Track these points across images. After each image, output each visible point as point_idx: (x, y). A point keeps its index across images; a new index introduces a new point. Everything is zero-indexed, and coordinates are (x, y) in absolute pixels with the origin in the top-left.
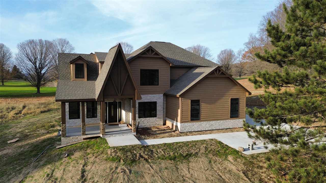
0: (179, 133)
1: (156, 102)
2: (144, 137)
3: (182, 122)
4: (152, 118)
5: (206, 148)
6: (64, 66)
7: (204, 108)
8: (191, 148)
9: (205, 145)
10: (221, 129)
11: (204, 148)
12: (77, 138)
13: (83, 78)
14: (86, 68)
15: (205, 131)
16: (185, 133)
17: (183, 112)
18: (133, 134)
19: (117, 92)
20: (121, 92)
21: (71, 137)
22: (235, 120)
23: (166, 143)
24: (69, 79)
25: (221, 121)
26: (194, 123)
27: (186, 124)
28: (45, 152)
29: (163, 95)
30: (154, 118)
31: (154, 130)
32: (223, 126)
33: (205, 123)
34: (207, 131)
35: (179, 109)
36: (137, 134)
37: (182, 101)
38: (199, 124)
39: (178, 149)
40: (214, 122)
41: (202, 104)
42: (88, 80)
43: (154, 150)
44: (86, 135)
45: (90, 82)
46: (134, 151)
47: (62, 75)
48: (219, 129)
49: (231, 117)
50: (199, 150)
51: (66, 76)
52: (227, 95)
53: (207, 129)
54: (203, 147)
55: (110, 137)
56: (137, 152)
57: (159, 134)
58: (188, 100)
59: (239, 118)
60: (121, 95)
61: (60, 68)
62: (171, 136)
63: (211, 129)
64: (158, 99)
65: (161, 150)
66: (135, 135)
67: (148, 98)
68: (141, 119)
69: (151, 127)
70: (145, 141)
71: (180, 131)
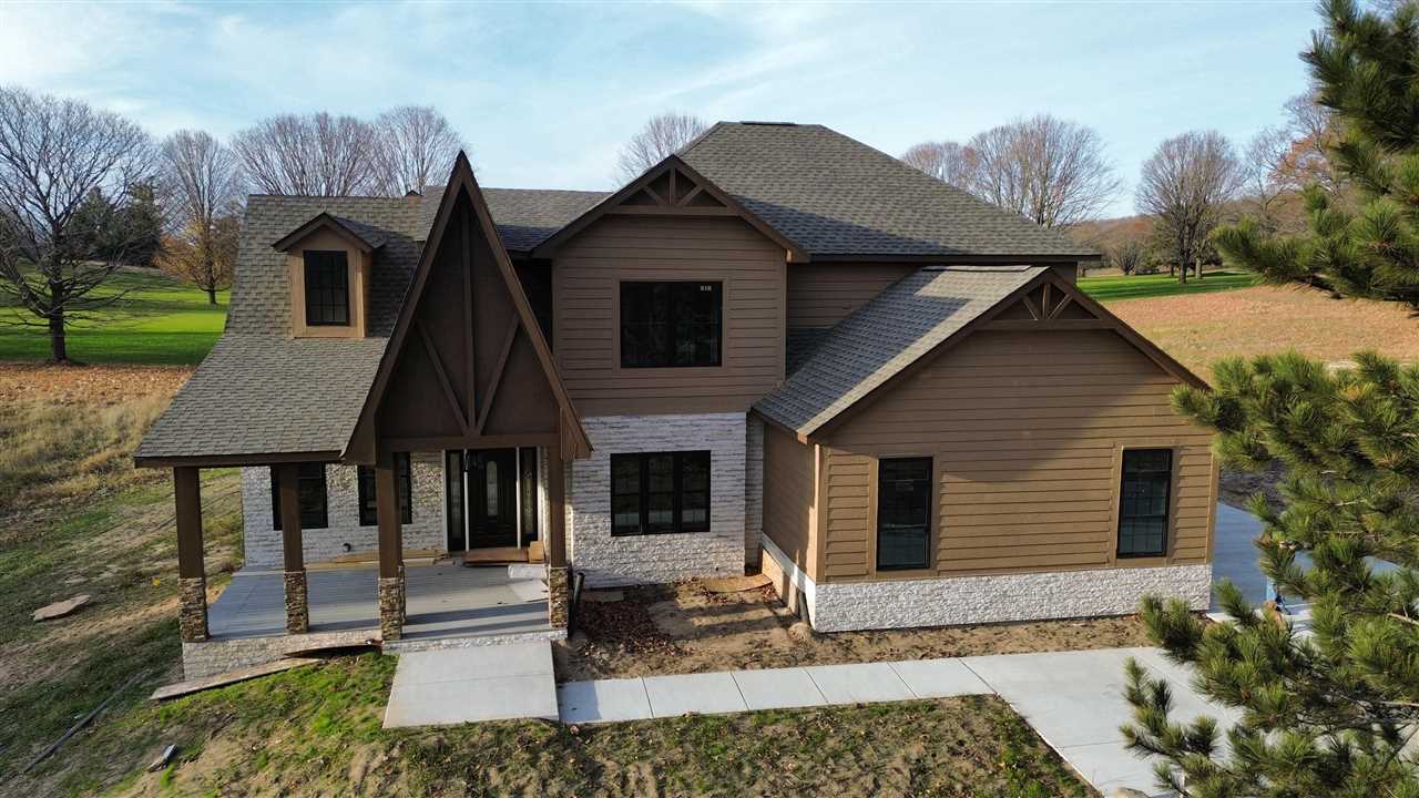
0: (806, 637)
1: (708, 453)
2: (605, 657)
3: (822, 579)
4: (687, 535)
5: (923, 771)
6: (267, 262)
7: (956, 502)
8: (831, 761)
9: (915, 750)
10: (1058, 620)
11: (906, 772)
12: (263, 647)
13: (347, 323)
14: (360, 274)
15: (964, 627)
16: (844, 637)
17: (830, 522)
18: (550, 634)
19: (459, 414)
20: (484, 413)
21: (231, 643)
22: (1148, 570)
23: (703, 712)
24: (281, 328)
25: (1061, 576)
26: (899, 585)
27: (850, 589)
28: (107, 710)
29: (744, 415)
30: (697, 539)
31: (687, 601)
32: (1070, 602)
33: (962, 583)
34: (974, 626)
35: (813, 506)
36: (568, 638)
37: (826, 468)
38: (927, 589)
39: (747, 770)
40: (1015, 579)
41: (945, 478)
42: (369, 332)
43: (609, 764)
44: (310, 629)
45: (379, 344)
46: (493, 772)
47: (249, 308)
48: (1046, 621)
49: (1120, 555)
50: (875, 781)
51: (270, 314)
52: (1099, 433)
53: (971, 619)
54: (906, 759)
55: (423, 649)
56: (506, 781)
57: (698, 639)
58: (864, 459)
59: (1173, 562)
60: (483, 433)
61: (248, 273)
62: (759, 658)
63: (996, 618)
64: (720, 437)
65: (647, 770)
66: (562, 643)
67: (665, 430)
68: (626, 539)
69: (678, 584)
70: (593, 691)
71: (813, 623)
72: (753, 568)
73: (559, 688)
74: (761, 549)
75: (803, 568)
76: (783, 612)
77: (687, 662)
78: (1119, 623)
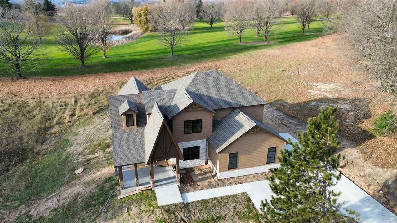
0: (217, 180)
1: (199, 146)
2: (186, 187)
3: (220, 171)
5: (235, 208)
6: (115, 112)
7: (241, 158)
8: (223, 208)
9: (234, 204)
10: (257, 174)
11: (233, 209)
12: (133, 189)
13: (134, 126)
14: (135, 117)
15: (242, 176)
16: (223, 180)
17: (221, 164)
18: (177, 184)
19: (163, 154)
20: (167, 154)
21: (128, 189)
22: (271, 165)
23: (204, 199)
24: (121, 127)
25: (258, 167)
26: (232, 171)
27: (224, 173)
28: (110, 200)
29: (205, 140)
30: (197, 160)
31: (197, 172)
32: (259, 171)
33: (242, 170)
34: (243, 176)
35: (218, 160)
36: (180, 184)
37: (220, 158)
38: (236, 171)
39: (211, 210)
40: (250, 168)
41: (239, 155)
42: (138, 126)
43: (192, 210)
44: (140, 185)
45: (140, 129)
46: (177, 213)
47: (115, 123)
48: (255, 174)
49: (267, 163)
50: (229, 211)
51: (119, 124)
52: (264, 146)
54: (233, 206)
55: (158, 188)
56: (179, 214)
57: (200, 181)
58: (226, 154)
59: (276, 163)
60: (167, 157)
62: (209, 186)
63: (247, 174)
64: (201, 144)
65: (198, 211)
66: (179, 185)
67: (192, 144)
68: (185, 161)
69: (194, 167)
70: (186, 195)
71: (218, 177)
72: (207, 163)
73: (181, 195)
74: (208, 160)
75: (216, 168)
76: (213, 174)
77: (199, 188)
78: (267, 173)
